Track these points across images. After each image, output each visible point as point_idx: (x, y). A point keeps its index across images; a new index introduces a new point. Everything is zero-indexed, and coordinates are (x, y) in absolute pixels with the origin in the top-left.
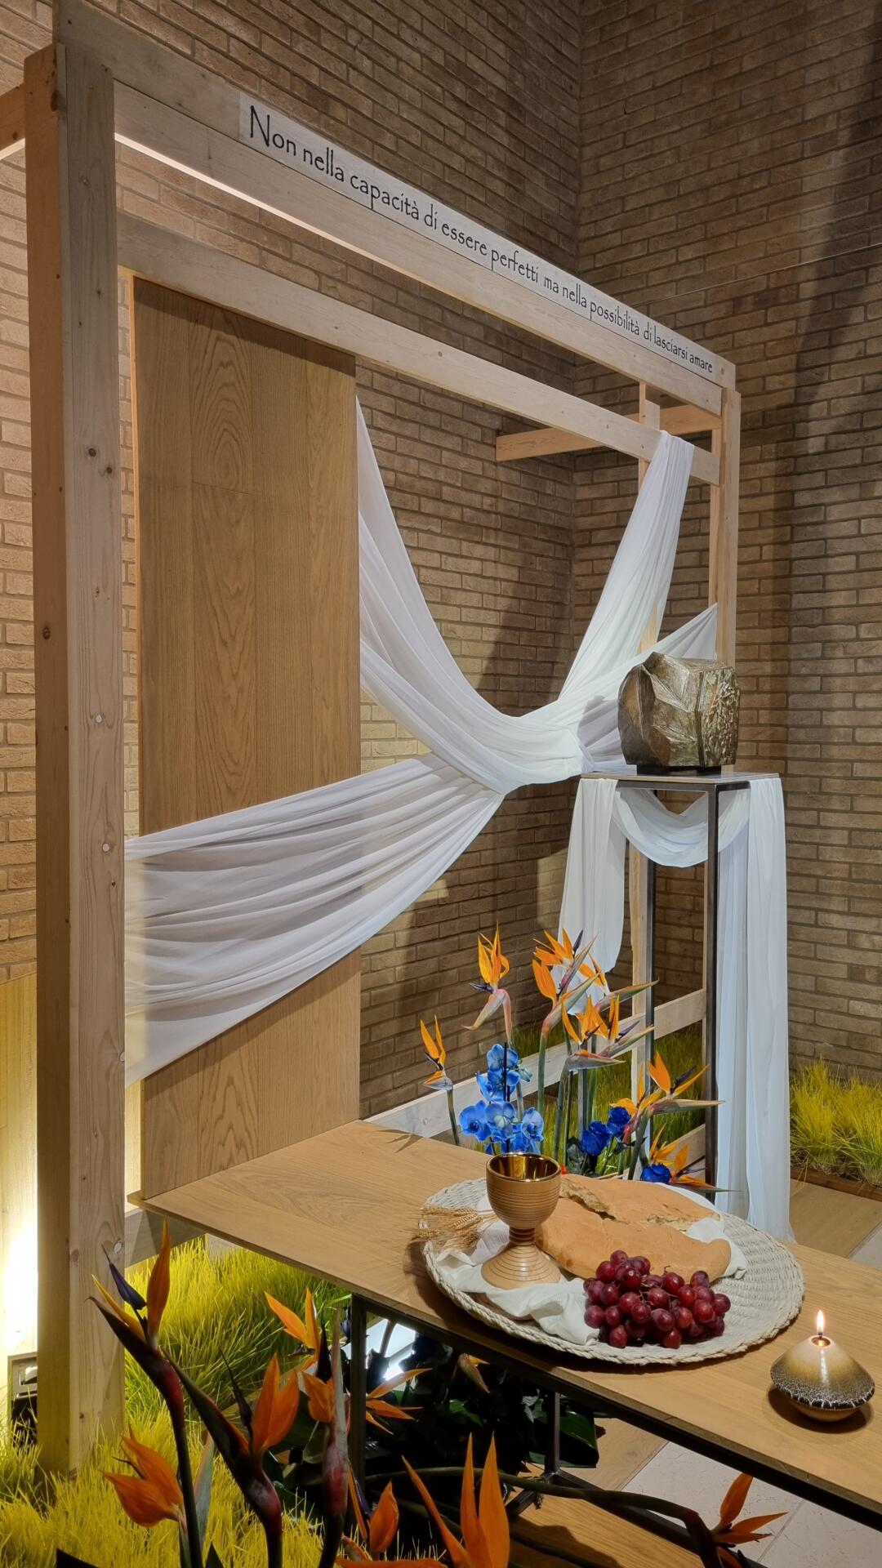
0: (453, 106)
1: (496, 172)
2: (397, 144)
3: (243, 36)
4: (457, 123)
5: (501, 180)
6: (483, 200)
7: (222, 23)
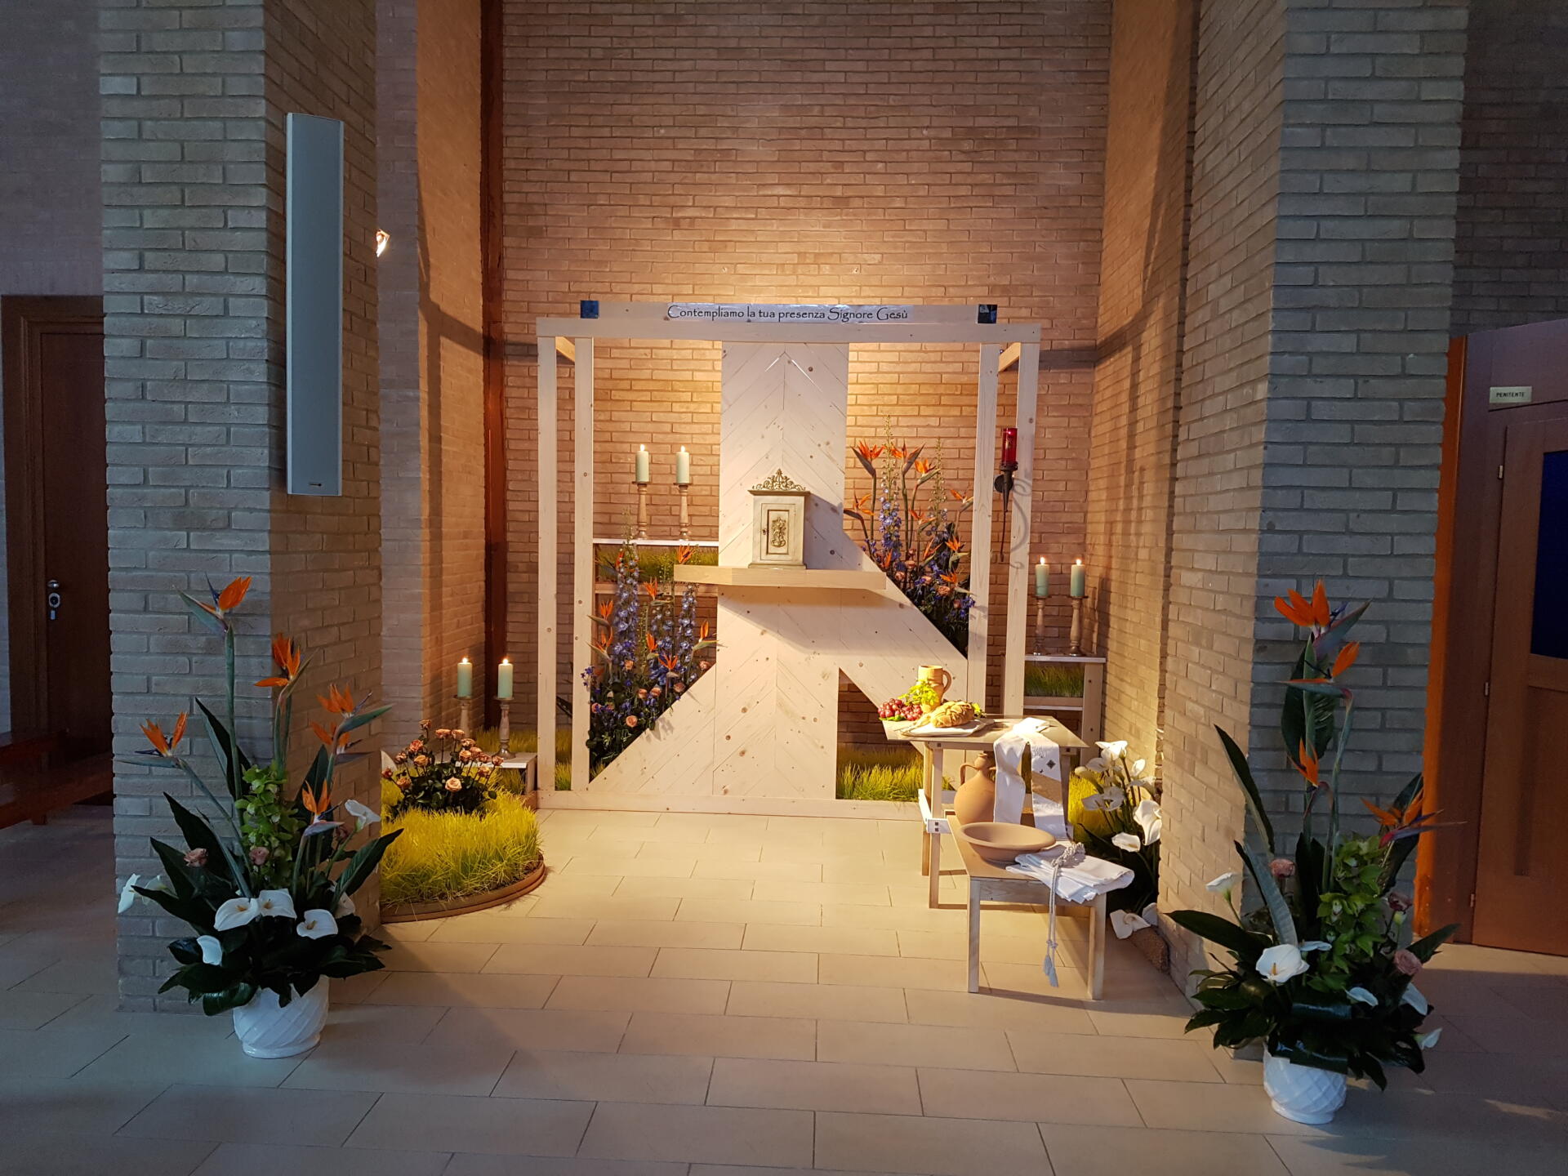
0: (962, 157)
1: (1005, 182)
2: (906, 203)
3: (789, 193)
4: (967, 167)
5: (1010, 185)
6: (991, 204)
7: (775, 193)
